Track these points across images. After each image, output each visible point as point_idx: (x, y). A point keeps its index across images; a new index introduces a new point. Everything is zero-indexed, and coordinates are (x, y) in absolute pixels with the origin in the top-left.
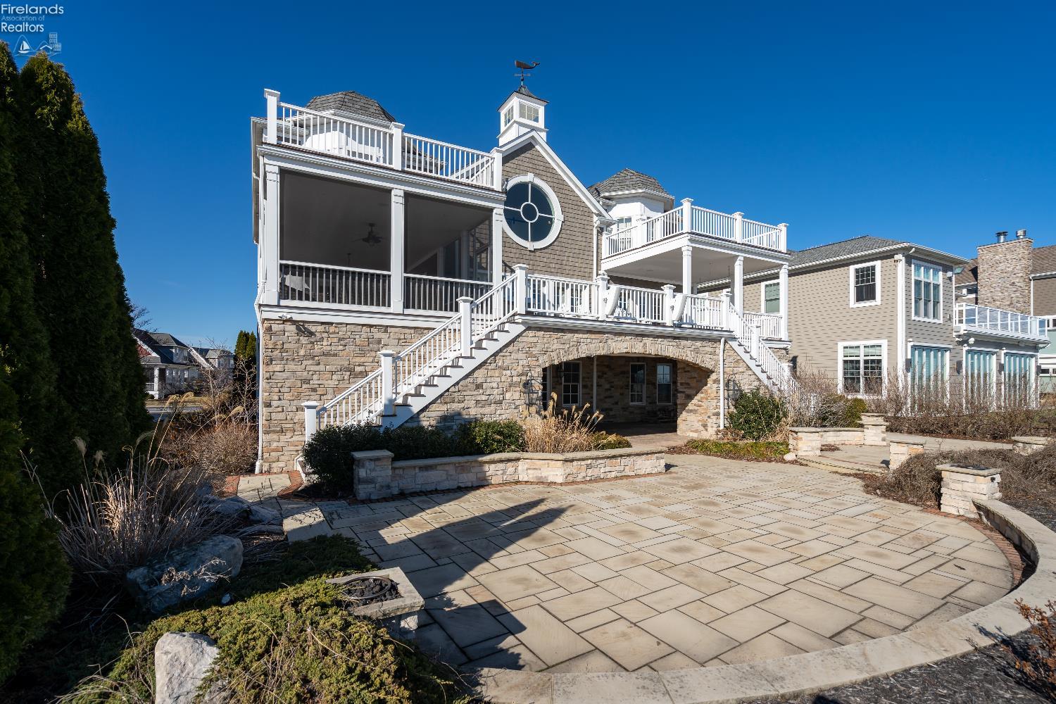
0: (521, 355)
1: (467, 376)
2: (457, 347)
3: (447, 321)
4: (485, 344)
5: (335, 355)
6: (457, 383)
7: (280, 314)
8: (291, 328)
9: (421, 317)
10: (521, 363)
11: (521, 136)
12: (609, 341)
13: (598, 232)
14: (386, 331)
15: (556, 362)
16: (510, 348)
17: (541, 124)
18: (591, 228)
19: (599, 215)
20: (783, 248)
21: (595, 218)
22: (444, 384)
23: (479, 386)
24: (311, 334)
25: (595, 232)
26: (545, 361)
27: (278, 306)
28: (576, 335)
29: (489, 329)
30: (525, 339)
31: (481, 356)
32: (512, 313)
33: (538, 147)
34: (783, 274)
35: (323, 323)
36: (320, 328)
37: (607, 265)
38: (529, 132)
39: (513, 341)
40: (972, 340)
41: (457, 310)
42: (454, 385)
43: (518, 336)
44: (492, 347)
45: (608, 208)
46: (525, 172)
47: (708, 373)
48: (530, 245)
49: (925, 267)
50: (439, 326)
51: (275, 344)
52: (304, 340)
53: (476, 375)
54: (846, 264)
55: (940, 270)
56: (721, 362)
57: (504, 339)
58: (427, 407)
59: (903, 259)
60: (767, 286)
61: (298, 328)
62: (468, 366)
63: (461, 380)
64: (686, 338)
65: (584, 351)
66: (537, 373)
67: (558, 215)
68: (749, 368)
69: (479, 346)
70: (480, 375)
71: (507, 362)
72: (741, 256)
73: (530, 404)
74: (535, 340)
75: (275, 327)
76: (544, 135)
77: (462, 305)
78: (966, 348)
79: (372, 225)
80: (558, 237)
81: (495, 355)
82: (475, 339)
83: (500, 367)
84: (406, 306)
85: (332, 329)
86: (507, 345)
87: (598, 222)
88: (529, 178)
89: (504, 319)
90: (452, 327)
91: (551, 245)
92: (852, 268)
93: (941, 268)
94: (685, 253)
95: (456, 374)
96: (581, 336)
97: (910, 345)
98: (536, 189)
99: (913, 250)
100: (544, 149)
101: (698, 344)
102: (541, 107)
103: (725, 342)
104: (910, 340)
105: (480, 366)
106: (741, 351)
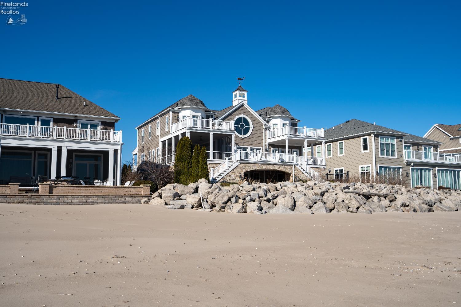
0: (239, 169)
2: (225, 167)
3: (224, 162)
4: (231, 167)
9: (217, 161)
10: (239, 171)
11: (240, 103)
12: (260, 166)
13: (265, 130)
14: (209, 164)
15: (247, 171)
16: (236, 168)
17: (246, 98)
18: (262, 129)
19: (265, 125)
20: (323, 136)
21: (264, 126)
22: (223, 175)
23: (230, 176)
25: (264, 130)
26: (244, 171)
29: (232, 164)
30: (240, 166)
31: (230, 169)
32: (237, 160)
33: (245, 106)
34: (323, 143)
37: (268, 141)
38: (242, 102)
39: (237, 166)
40: (412, 164)
41: (225, 159)
44: (233, 168)
45: (268, 122)
46: (241, 114)
47: (290, 174)
48: (242, 136)
49: (386, 138)
50: (222, 163)
53: (229, 173)
54: (360, 136)
55: (395, 138)
56: (293, 172)
57: (235, 166)
58: (220, 180)
59: (374, 136)
60: (339, 143)
62: (228, 171)
63: (226, 175)
65: (254, 169)
66: (242, 173)
67: (251, 126)
68: (303, 173)
69: (230, 167)
70: (230, 174)
71: (236, 171)
72: (306, 140)
73: (241, 179)
74: (242, 166)
76: (246, 102)
77: (226, 159)
78: (411, 167)
79: (201, 137)
80: (251, 133)
81: (233, 169)
82: (229, 166)
83: (234, 172)
84: (213, 159)
87: (265, 127)
88: (242, 116)
89: (235, 161)
91: (249, 136)
92: (362, 138)
93: (395, 137)
94: (286, 140)
95: (226, 173)
97: (378, 166)
98: (244, 119)
99: (376, 133)
100: (247, 106)
101: (286, 166)
102: (246, 94)
103: (295, 166)
104: (378, 164)
105: (230, 172)
106: (300, 168)
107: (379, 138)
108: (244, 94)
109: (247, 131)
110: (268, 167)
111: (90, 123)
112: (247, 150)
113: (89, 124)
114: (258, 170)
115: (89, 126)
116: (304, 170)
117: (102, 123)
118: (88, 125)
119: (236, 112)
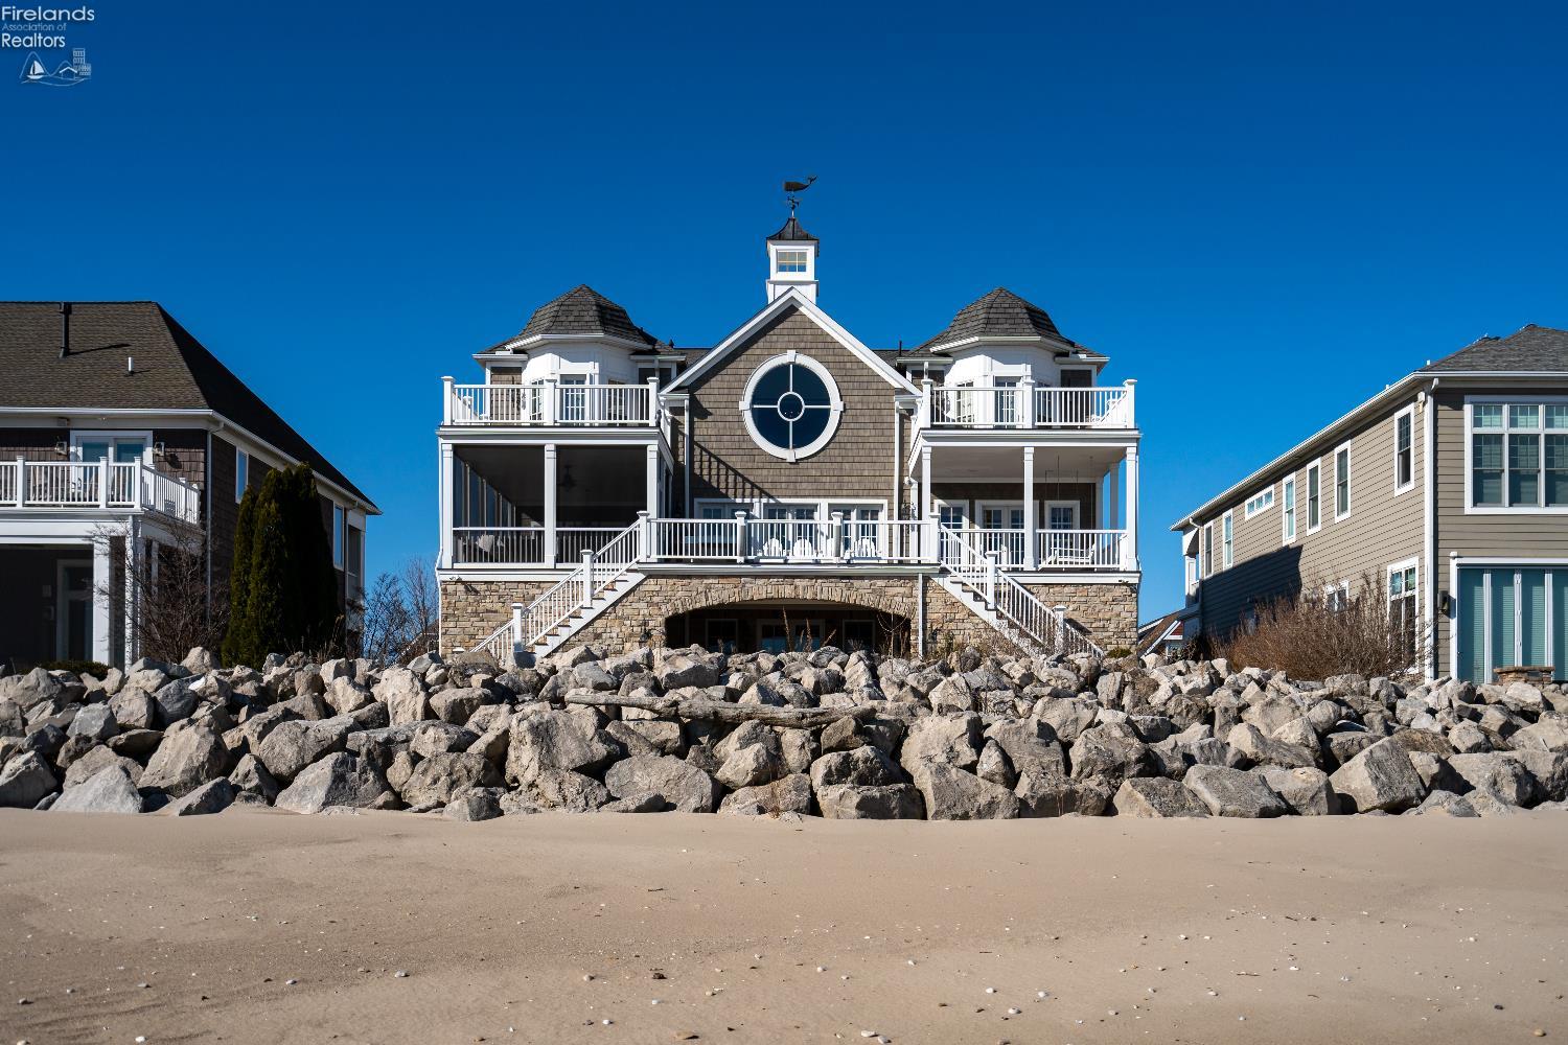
0: (643, 605)
1: (586, 626)
3: (572, 573)
4: (604, 594)
5: (496, 612)
6: (578, 632)
7: (451, 576)
8: (461, 587)
10: (642, 613)
12: (748, 586)
13: (902, 417)
14: (539, 587)
15: (680, 611)
16: (630, 598)
17: (809, 274)
19: (901, 391)
21: (895, 397)
23: (598, 636)
24: (477, 592)
25: (897, 418)
26: (667, 610)
27: (453, 569)
28: (705, 581)
29: (611, 579)
30: (646, 588)
31: (600, 606)
32: (634, 561)
33: (802, 309)
35: (486, 582)
36: (484, 587)
38: (788, 292)
39: (632, 590)
42: (574, 635)
43: (638, 585)
44: (611, 597)
46: (784, 350)
47: (902, 622)
48: (789, 455)
49: (1513, 407)
50: (564, 579)
51: (449, 603)
52: (471, 598)
53: (596, 624)
54: (1390, 410)
56: (920, 609)
57: (623, 588)
61: (466, 587)
62: (588, 616)
63: (581, 629)
64: (861, 577)
66: (657, 625)
67: (835, 405)
69: (598, 597)
70: (599, 625)
71: (628, 611)
72: (1031, 450)
74: (658, 588)
75: (450, 588)
77: (585, 557)
80: (834, 436)
81: (614, 605)
82: (596, 590)
83: (620, 618)
84: (556, 560)
85: (494, 587)
86: (626, 595)
88: (789, 357)
89: (625, 569)
90: (574, 579)
91: (823, 449)
92: (1397, 417)
96: (710, 581)
97: (1453, 564)
98: (801, 371)
99: (1436, 381)
100: (810, 310)
101: (880, 583)
102: (810, 250)
103: (927, 579)
104: (1454, 553)
105: (599, 617)
106: (955, 591)
107: (1468, 409)
108: (803, 255)
109: (811, 427)
110: (787, 591)
111: (115, 439)
112: (816, 515)
113: (112, 442)
114: (733, 604)
115: (111, 450)
116: (977, 597)
117: (162, 437)
118: (106, 446)
119: (760, 344)
